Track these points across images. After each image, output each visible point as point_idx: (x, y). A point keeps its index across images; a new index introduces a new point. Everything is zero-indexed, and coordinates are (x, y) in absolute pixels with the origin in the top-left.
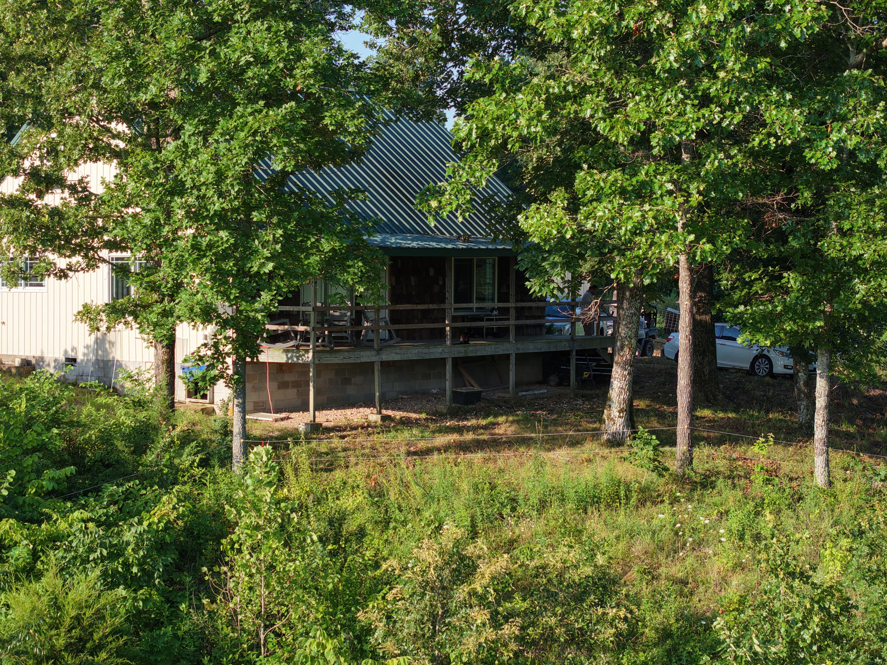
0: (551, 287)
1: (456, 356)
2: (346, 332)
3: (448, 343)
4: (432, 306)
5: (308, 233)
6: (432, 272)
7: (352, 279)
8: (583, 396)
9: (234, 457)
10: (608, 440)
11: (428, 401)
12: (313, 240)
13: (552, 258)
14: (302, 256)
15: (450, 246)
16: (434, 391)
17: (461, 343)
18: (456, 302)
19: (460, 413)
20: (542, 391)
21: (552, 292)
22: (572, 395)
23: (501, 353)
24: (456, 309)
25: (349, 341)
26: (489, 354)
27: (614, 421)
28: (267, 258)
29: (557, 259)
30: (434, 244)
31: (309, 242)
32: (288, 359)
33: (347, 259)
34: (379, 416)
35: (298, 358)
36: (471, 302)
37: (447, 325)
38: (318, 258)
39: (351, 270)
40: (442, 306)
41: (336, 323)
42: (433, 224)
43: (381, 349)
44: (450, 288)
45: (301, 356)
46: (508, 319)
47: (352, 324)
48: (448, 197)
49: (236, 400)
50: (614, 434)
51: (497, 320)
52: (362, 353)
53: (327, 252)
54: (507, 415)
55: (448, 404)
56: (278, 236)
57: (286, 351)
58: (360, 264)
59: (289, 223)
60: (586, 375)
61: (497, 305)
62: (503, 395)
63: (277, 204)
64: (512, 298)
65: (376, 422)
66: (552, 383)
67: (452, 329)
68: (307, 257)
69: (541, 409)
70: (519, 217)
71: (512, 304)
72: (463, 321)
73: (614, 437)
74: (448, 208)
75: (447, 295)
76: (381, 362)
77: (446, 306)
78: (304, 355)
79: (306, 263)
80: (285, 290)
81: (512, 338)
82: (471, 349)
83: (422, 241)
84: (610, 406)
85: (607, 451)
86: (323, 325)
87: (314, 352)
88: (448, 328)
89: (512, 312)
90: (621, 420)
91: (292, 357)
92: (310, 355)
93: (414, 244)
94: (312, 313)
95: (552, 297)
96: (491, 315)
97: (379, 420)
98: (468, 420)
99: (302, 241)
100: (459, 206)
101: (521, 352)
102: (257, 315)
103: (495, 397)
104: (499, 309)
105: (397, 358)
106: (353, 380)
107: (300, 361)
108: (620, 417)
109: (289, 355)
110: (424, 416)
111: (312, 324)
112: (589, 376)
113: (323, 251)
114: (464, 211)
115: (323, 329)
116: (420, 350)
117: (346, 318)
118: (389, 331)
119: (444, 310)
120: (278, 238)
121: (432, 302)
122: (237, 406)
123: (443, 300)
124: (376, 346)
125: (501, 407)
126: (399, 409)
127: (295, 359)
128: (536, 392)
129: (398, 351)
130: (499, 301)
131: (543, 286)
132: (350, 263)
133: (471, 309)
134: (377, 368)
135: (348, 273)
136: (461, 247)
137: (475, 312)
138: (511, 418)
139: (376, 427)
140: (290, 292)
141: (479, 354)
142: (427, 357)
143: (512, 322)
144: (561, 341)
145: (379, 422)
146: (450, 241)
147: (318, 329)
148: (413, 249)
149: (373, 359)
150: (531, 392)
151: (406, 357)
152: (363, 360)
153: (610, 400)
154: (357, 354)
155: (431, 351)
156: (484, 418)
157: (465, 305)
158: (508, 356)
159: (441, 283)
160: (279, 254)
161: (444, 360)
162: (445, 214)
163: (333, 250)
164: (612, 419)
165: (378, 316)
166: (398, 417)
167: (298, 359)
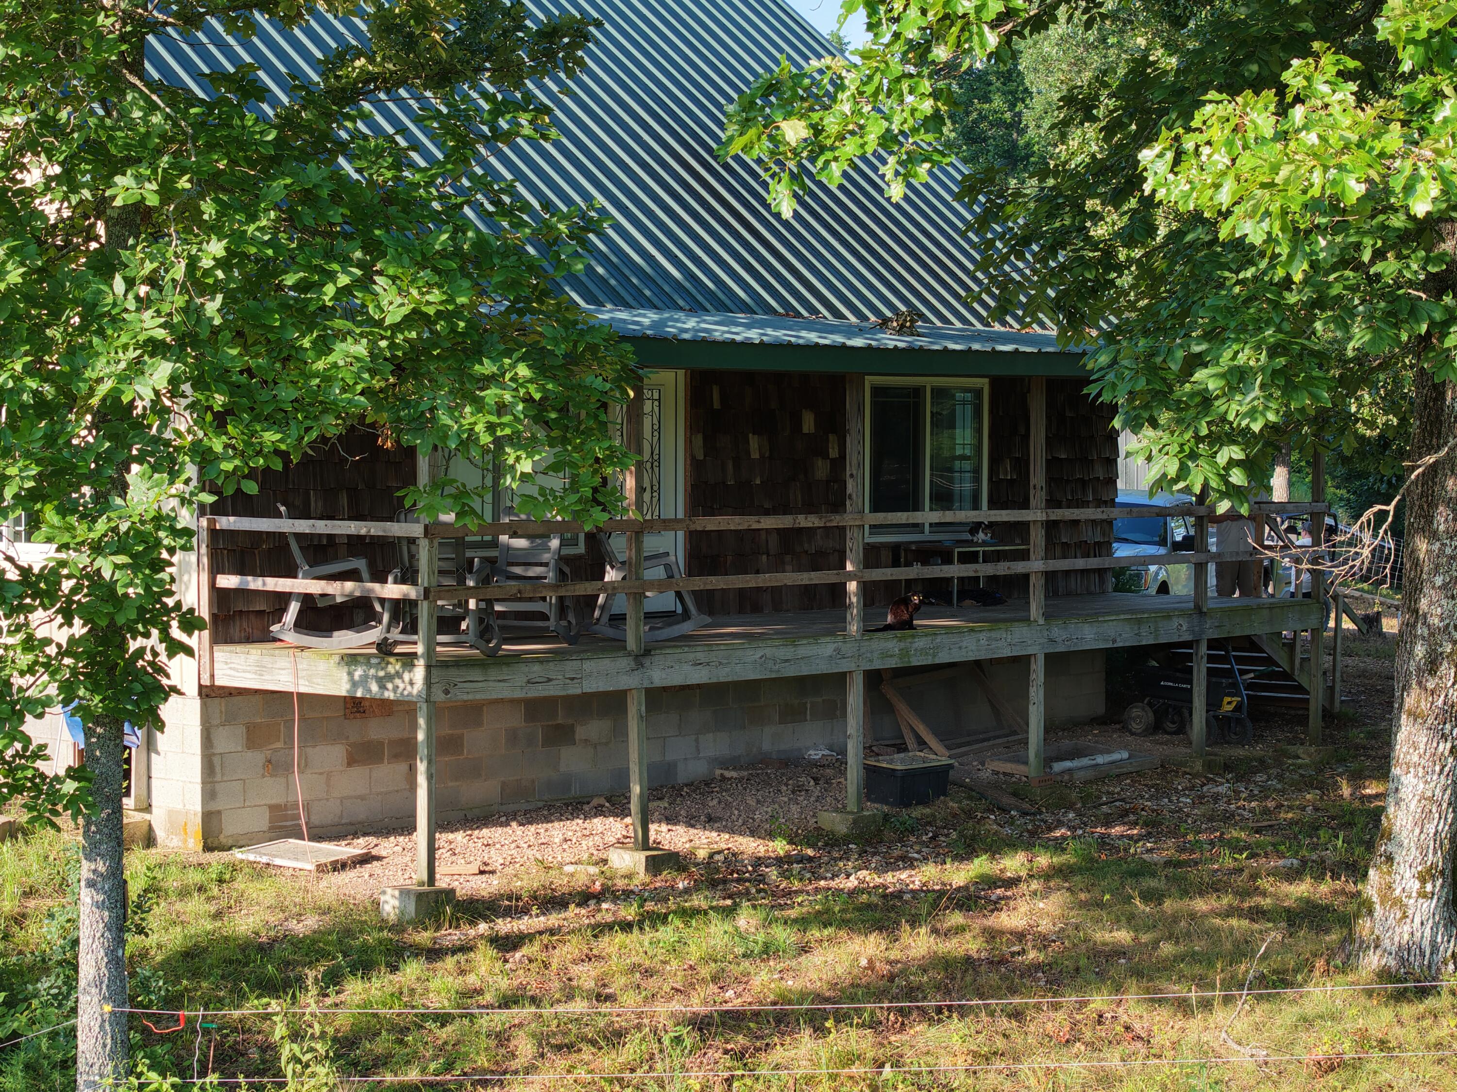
0: (1222, 458)
1: (877, 665)
2: (544, 599)
3: (854, 628)
4: (806, 521)
5: (329, 256)
6: (808, 423)
7: (491, 428)
8: (1228, 767)
9: (81, 1065)
10: (1385, 975)
11: (798, 789)
12: (344, 280)
13: (1227, 354)
14: (306, 343)
15: (858, 342)
16: (816, 754)
17: (888, 628)
18: (875, 509)
19: (888, 834)
20: (1116, 756)
21: (1224, 478)
22: (1198, 766)
23: (1007, 652)
24: (875, 528)
25: (552, 623)
26: (971, 657)
27: (1403, 907)
28: (155, 348)
29: (1246, 357)
30: (813, 337)
31: (330, 290)
32: (354, 684)
33: (477, 353)
34: (641, 857)
35: (382, 682)
36: (917, 507)
37: (851, 576)
38: (361, 349)
39: (490, 394)
40: (836, 520)
41: (518, 570)
42: (787, 208)
43: (647, 652)
44: (861, 465)
45: (390, 677)
46: (1024, 556)
47: (561, 575)
48: (847, 108)
49: (86, 865)
50: (1404, 953)
51: (988, 558)
52: (588, 666)
53: (397, 327)
54: (1028, 847)
55: (852, 806)
56: (207, 263)
57: (351, 659)
58: (523, 371)
59: (253, 217)
60: (1228, 705)
61: (986, 514)
62: (1009, 767)
63: (211, 147)
64: (1038, 497)
65: (629, 876)
66: (1135, 726)
67: (866, 588)
68: (324, 346)
69: (1122, 816)
70: (1146, 155)
71: (1035, 514)
72: (896, 564)
73: (1403, 962)
74: (850, 148)
75: (851, 487)
76: (648, 691)
77: (847, 519)
78: (399, 675)
79: (320, 365)
80: (227, 466)
81: (1035, 609)
82: (920, 643)
83: (776, 328)
84: (1390, 859)
85: (1387, 1014)
86: (462, 581)
87: (428, 667)
88: (852, 586)
89: (1037, 537)
90: (1428, 907)
91: (365, 679)
92: (419, 673)
93: (754, 335)
94: (424, 544)
95: (1224, 495)
96: (970, 543)
97: (641, 869)
98: (909, 863)
99: (302, 287)
100: (888, 140)
101: (1061, 648)
102: (100, 562)
103: (986, 774)
104: (991, 526)
105: (699, 676)
106: (581, 732)
107: (389, 695)
108: (1422, 895)
109: (358, 673)
110: (780, 847)
111: (423, 578)
112: (1238, 708)
113: (379, 323)
114: (911, 159)
115: (460, 592)
116: (769, 652)
117: (546, 557)
118: (679, 594)
119: (842, 530)
120: (207, 273)
121: (810, 508)
122: (91, 884)
123: (838, 504)
124: (631, 644)
125: (1004, 810)
126: (710, 821)
127: (374, 687)
128: (1100, 759)
129: (701, 656)
130: (994, 504)
131: (1193, 456)
132: (487, 367)
133: (917, 527)
134: (635, 708)
135: (479, 405)
136: (891, 344)
137: (927, 535)
138: (1043, 860)
139: (627, 895)
140: (252, 474)
141: (943, 658)
142: (791, 671)
143: (1036, 565)
144: (1168, 615)
145: (642, 876)
146: (860, 331)
147: (442, 591)
148: (747, 345)
149: (625, 682)
150: (1085, 761)
151: (723, 675)
152: (592, 685)
153: (1389, 836)
154: (571, 667)
155: (802, 651)
156: (960, 858)
157: (902, 517)
158: (1021, 663)
159: (834, 453)
160: (216, 331)
161: (840, 680)
162: (836, 169)
163: (416, 317)
164: (1398, 902)
165: (639, 550)
166: (702, 854)
167: (383, 687)
